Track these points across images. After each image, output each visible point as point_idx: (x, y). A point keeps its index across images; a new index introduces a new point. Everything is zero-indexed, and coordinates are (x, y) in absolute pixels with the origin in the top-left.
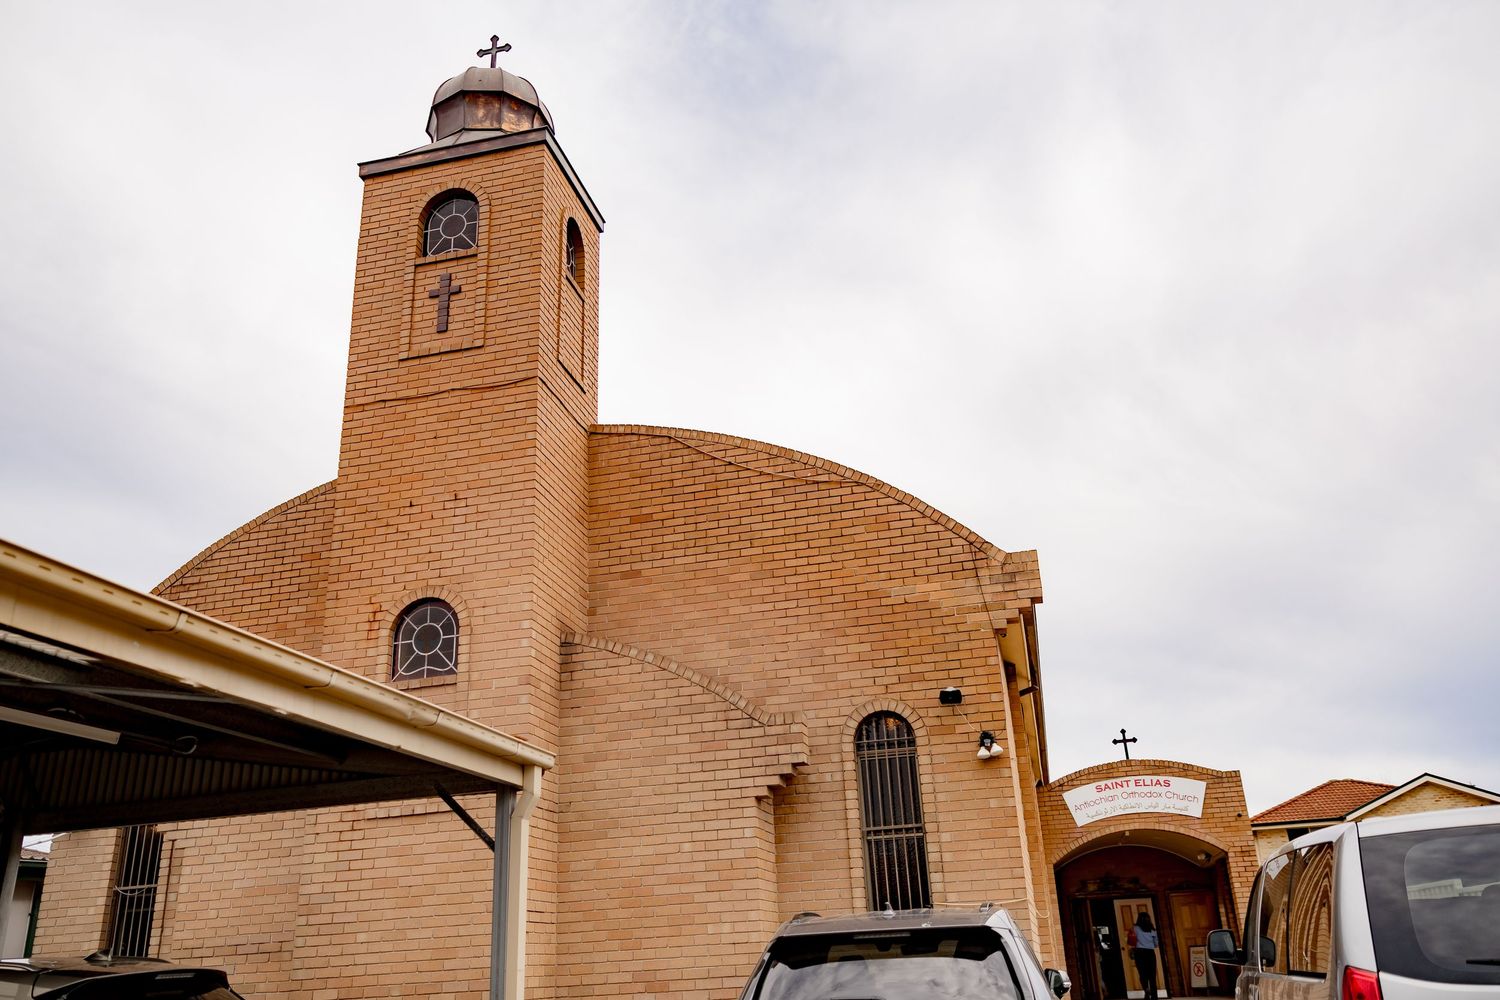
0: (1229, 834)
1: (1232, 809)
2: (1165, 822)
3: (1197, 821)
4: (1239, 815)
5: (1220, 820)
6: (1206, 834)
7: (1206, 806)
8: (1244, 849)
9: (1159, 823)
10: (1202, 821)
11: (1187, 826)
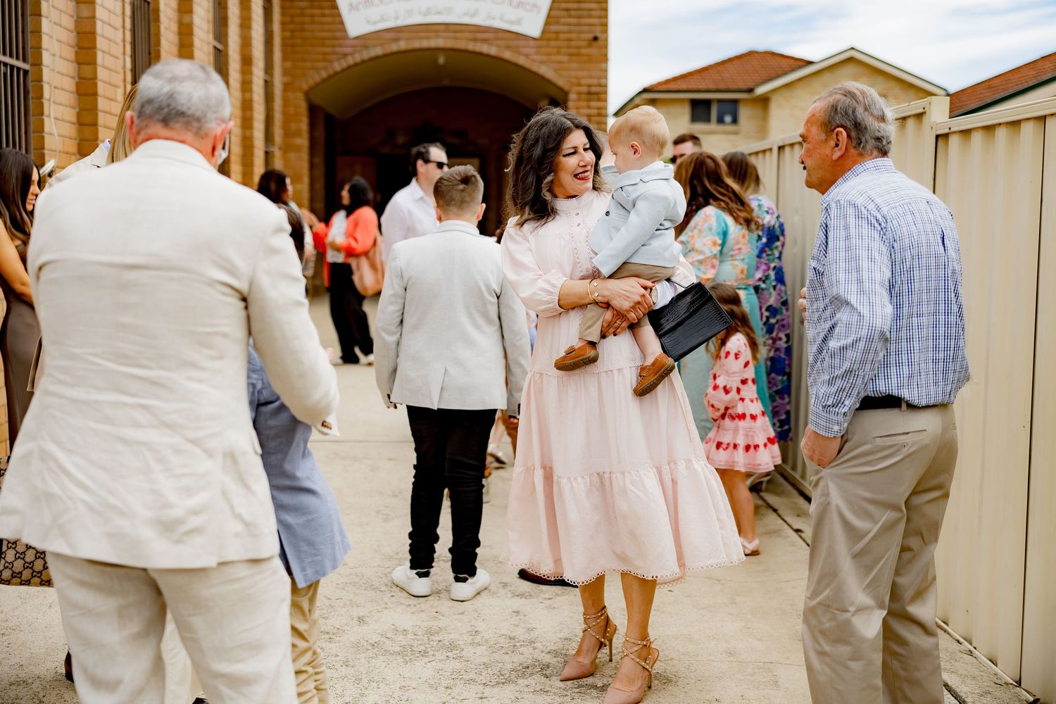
0: (575, 65)
1: (586, 28)
2: (485, 41)
3: (532, 43)
4: (596, 39)
5: (565, 43)
6: (542, 62)
7: (550, 20)
8: (594, 89)
9: (475, 40)
10: (540, 43)
11: (516, 50)
